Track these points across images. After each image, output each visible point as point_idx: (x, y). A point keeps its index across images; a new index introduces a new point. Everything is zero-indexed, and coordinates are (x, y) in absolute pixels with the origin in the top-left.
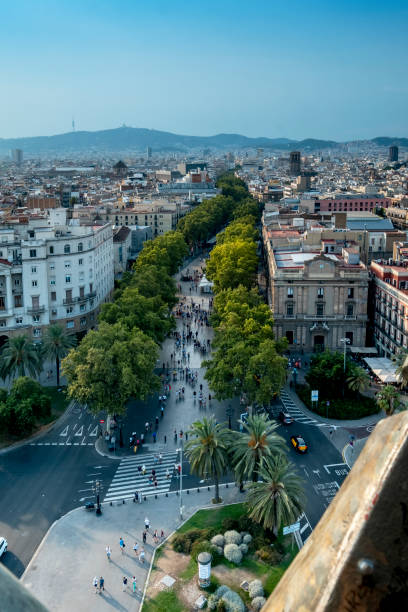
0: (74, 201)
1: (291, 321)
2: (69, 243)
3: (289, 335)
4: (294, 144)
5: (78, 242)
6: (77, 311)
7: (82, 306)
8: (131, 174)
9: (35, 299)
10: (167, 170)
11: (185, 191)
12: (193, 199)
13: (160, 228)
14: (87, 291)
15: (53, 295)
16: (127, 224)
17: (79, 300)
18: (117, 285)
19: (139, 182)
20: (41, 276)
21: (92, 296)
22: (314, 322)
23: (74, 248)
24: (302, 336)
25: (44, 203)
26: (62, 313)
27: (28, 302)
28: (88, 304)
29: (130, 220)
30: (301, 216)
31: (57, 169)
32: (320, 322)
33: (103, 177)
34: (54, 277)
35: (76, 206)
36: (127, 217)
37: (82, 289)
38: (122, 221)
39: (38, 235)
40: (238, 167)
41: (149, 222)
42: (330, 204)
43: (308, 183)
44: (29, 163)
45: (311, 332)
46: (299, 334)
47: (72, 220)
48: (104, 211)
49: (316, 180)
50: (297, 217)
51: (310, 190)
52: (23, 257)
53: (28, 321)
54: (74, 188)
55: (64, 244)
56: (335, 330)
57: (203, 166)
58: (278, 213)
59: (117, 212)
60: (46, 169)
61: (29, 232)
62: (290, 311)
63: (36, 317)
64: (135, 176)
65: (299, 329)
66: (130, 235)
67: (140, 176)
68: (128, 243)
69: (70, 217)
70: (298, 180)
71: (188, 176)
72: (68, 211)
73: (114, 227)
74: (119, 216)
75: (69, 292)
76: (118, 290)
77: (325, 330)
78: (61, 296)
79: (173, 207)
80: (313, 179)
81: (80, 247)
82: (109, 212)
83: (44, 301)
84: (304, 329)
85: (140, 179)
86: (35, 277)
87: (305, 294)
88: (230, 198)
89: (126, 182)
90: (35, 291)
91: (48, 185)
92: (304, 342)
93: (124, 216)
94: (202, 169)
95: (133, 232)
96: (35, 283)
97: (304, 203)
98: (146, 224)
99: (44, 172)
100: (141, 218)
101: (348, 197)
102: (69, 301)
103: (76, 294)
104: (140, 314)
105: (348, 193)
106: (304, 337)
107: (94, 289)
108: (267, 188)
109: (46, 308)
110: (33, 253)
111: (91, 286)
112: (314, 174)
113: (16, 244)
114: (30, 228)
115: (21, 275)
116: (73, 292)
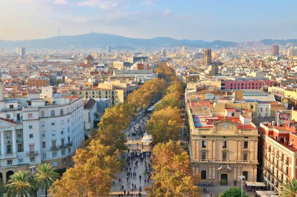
0: (59, 82)
1: (204, 163)
2: (54, 109)
3: (204, 174)
4: (207, 44)
5: (60, 108)
6: (59, 155)
7: (63, 153)
8: (97, 64)
9: (31, 146)
10: (121, 61)
11: (133, 75)
12: (138, 80)
13: (116, 99)
14: (66, 142)
15: (44, 144)
16: (93, 97)
17: (61, 147)
18: (86, 138)
19: (102, 69)
20: (36, 131)
21: (70, 144)
22: (220, 164)
23: (57, 113)
24: (212, 174)
25: (39, 83)
26: (49, 156)
27: (26, 148)
28: (67, 150)
29: (96, 95)
30: (211, 92)
31: (48, 61)
32: (224, 164)
33: (78, 66)
34: (44, 132)
35: (60, 85)
36: (93, 93)
37: (63, 140)
38: (90, 95)
39: (33, 104)
40: (169, 59)
41: (108, 96)
42: (232, 84)
43: (217, 70)
44: (30, 56)
45: (218, 171)
46: (210, 172)
47: (56, 94)
48: (79, 89)
49: (222, 68)
50: (208, 92)
51: (216, 74)
52: (24, 118)
53: (27, 160)
54: (59, 74)
55: (50, 110)
56: (235, 170)
57: (144, 58)
58: (195, 90)
59: (87, 89)
60: (41, 61)
61: (27, 102)
62: (204, 157)
63: (32, 159)
64: (99, 65)
65: (210, 169)
66: (96, 105)
67: (103, 65)
68: (94, 109)
69: (55, 92)
70: (210, 68)
71: (135, 65)
72: (54, 88)
73: (84, 99)
74: (88, 92)
75: (54, 142)
76: (87, 141)
77: (228, 170)
78: (49, 145)
79: (124, 85)
80: (220, 67)
81: (62, 112)
82: (81, 88)
83: (37, 148)
84: (214, 169)
85: (103, 67)
86: (31, 132)
87: (214, 145)
88: (162, 80)
89: (93, 69)
90: (31, 141)
91: (42, 71)
92: (214, 178)
93: (91, 92)
94: (144, 61)
95: (98, 102)
96: (31, 136)
97: (214, 84)
98: (106, 97)
99: (40, 63)
100: (103, 94)
101: (244, 80)
102: (54, 148)
103: (59, 143)
104: (101, 158)
105: (244, 77)
106: (214, 174)
107: (71, 140)
108: (188, 73)
109: (39, 152)
110: (30, 115)
111: (69, 138)
112: (221, 64)
113: (19, 110)
114: (29, 99)
115: (22, 130)
116: (57, 142)
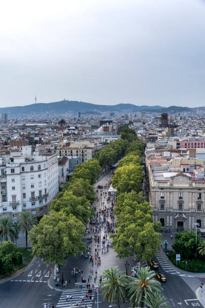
0: (36, 142)
1: (163, 212)
2: (33, 165)
3: (162, 221)
4: (164, 109)
5: (38, 164)
6: (38, 205)
7: (40, 202)
8: (69, 127)
9: (14, 197)
10: (89, 124)
11: (100, 136)
12: (105, 141)
13: (85, 157)
14: (43, 193)
15: (24, 195)
16: (66, 155)
17: (39, 198)
18: (60, 190)
19: (73, 131)
20: (17, 184)
21: (46, 195)
22: (177, 213)
23: (36, 168)
25: (20, 143)
26: (29, 206)
27: (10, 199)
28: (44, 200)
29: (68, 153)
30: (168, 151)
31: (27, 125)
32: (181, 213)
33: (52, 129)
34: (24, 184)
35: (37, 145)
36: (66, 151)
37: (40, 192)
38: (63, 153)
39: (15, 161)
40: (131, 123)
41: (79, 154)
42: (186, 144)
43: (173, 131)
44: (11, 121)
45: (175, 219)
46: (168, 220)
47: (34, 153)
48: (53, 148)
49: (177, 130)
50: (165, 151)
51: (173, 135)
52: (7, 173)
53: (10, 209)
54: (36, 135)
55: (29, 166)
56: (190, 218)
57: (110, 122)
58: (154, 149)
59: (61, 149)
60: (21, 125)
61: (10, 159)
62: (162, 206)
63: (15, 208)
64: (71, 128)
65: (168, 217)
66: (68, 161)
67: (74, 128)
68: (67, 166)
69: (33, 151)
70: (167, 130)
71: (101, 128)
72: (32, 147)
73: (58, 157)
74: (62, 151)
75: (33, 193)
76: (61, 193)
77: (184, 218)
78: (29, 196)
79: (92, 145)
80: (175, 129)
81: (39, 168)
82: (56, 148)
83: (19, 198)
84: (171, 217)
85: (74, 130)
86: (13, 184)
87: (171, 196)
88: (126, 141)
89: (66, 131)
90: (14, 193)
91: (22, 134)
92: (171, 225)
93: (64, 151)
94: (109, 124)
95: (70, 160)
96: (14, 188)
97: (169, 143)
98: (77, 155)
99: (20, 126)
100: (74, 152)
101: (197, 140)
102: (33, 199)
103: (37, 194)
104: (74, 206)
105: (197, 137)
106: (171, 222)
107: (47, 192)
108: (148, 135)
109: (20, 202)
110: (13, 171)
111: (46, 190)
112: (176, 126)
113: (3, 166)
114: (11, 156)
115: (6, 183)
116: (35, 193)
